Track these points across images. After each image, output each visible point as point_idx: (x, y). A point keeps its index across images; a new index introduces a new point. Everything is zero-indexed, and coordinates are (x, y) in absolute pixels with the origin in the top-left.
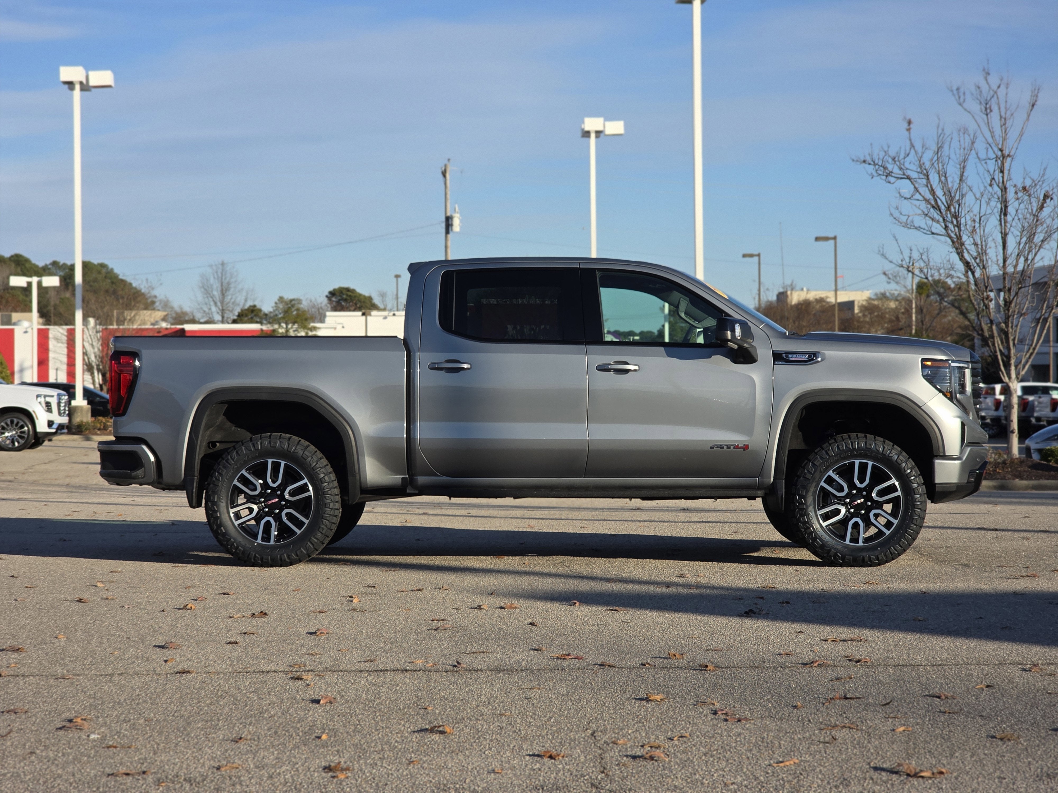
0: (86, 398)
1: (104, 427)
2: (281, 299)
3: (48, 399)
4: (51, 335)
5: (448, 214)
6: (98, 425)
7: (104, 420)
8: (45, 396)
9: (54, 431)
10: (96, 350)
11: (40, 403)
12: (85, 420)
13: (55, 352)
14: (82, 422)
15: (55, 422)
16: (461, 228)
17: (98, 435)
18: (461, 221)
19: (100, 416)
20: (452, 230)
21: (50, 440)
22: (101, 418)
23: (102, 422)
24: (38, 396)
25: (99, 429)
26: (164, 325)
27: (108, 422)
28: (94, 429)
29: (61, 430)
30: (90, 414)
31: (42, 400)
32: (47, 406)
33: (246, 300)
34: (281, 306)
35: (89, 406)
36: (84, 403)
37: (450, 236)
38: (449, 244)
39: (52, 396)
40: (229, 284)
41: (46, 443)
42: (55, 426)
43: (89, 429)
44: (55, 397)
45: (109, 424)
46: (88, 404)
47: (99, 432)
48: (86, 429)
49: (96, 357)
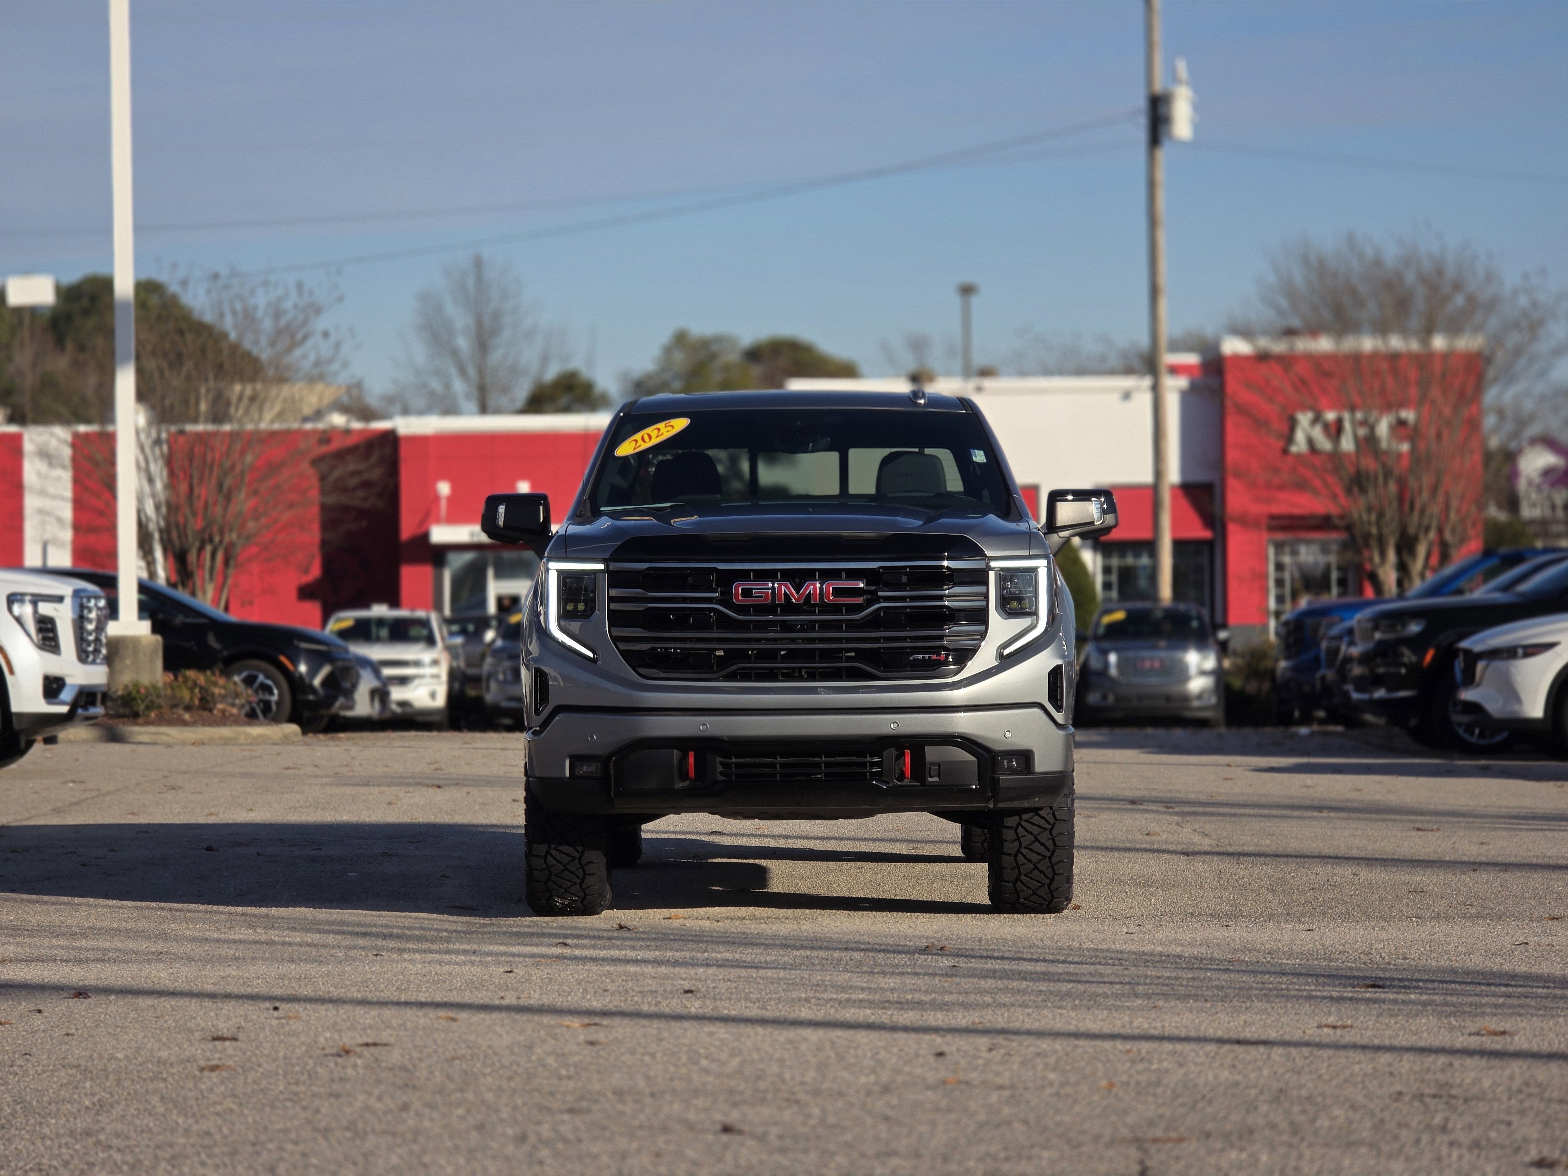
0: (146, 614)
1: (202, 699)
2: (681, 339)
3: (45, 609)
4: (28, 446)
5: (1159, 87)
6: (186, 695)
7: (201, 679)
8: (36, 599)
9: (64, 709)
10: (159, 485)
11: (18, 620)
12: (145, 680)
13: (42, 493)
14: (137, 685)
15: (68, 681)
16: (1196, 127)
17: (185, 723)
18: (1197, 107)
19: (189, 667)
20: (1169, 134)
21: (50, 740)
22: (191, 674)
23: (195, 684)
24: (12, 599)
25: (188, 708)
26: (338, 420)
27: (215, 684)
28: (174, 706)
29: (85, 708)
30: (159, 663)
31: (26, 610)
32: (40, 630)
33: (545, 360)
34: (679, 357)
35: (158, 638)
36: (143, 629)
37: (1162, 154)
38: (1161, 174)
39: (60, 599)
40: (497, 316)
41: (38, 749)
42: (67, 695)
43: (159, 707)
44: (68, 601)
45: (216, 691)
46: (155, 630)
47: (187, 716)
48: (149, 708)
49: (157, 507)
